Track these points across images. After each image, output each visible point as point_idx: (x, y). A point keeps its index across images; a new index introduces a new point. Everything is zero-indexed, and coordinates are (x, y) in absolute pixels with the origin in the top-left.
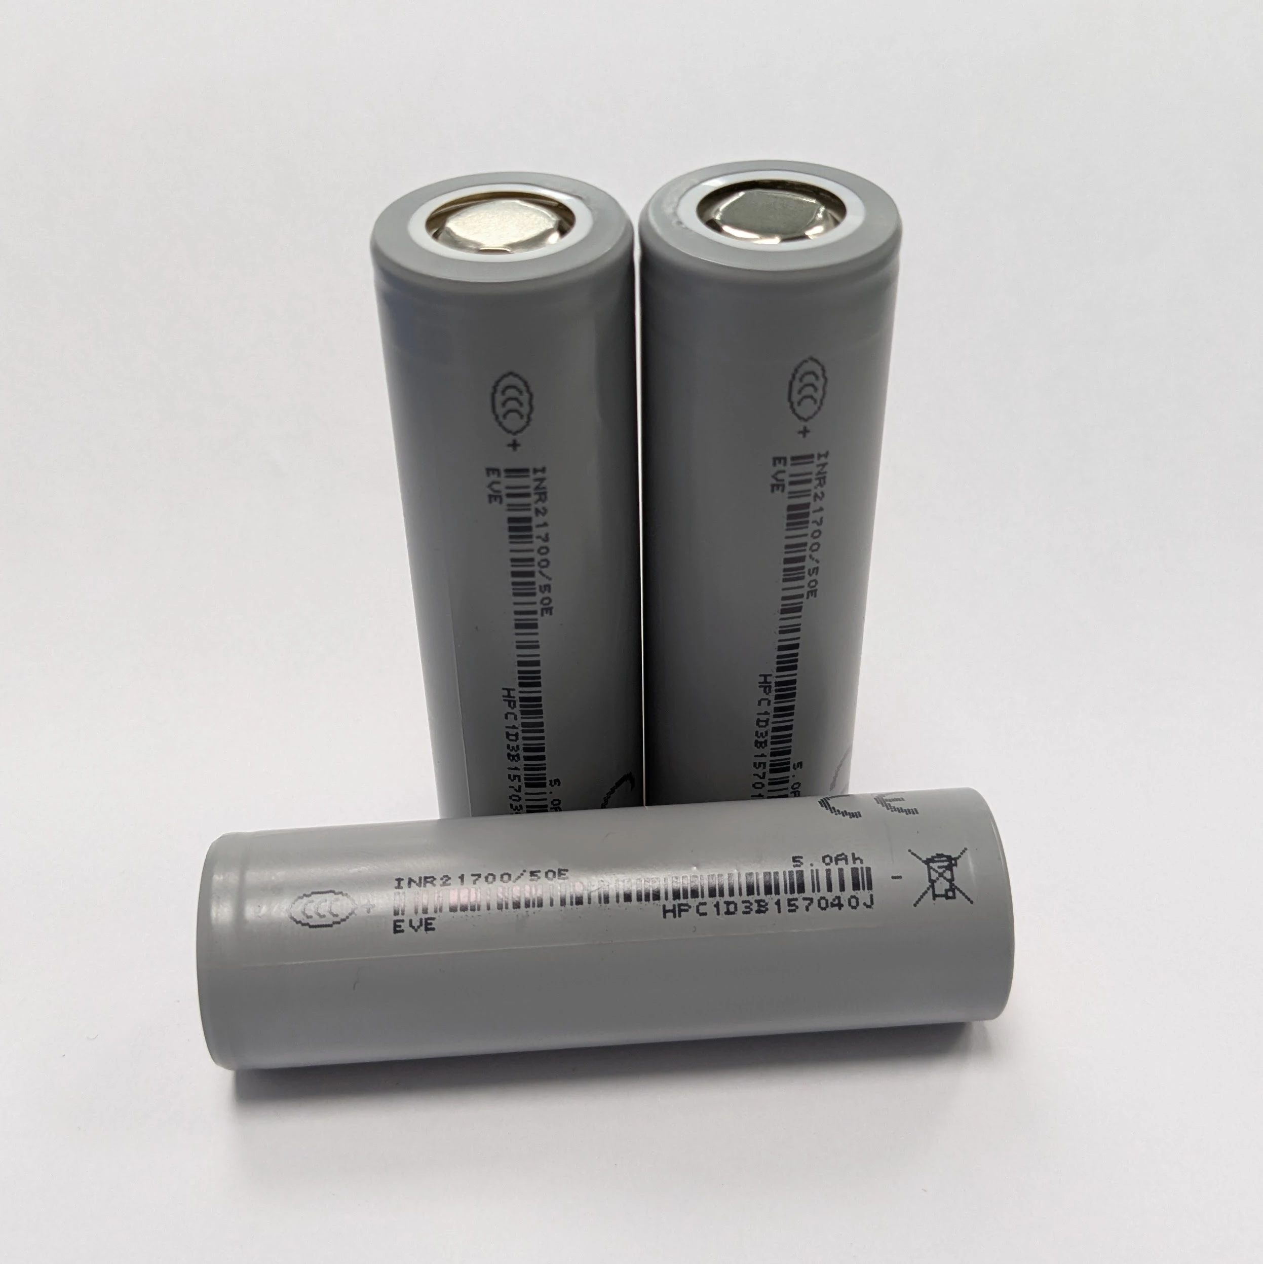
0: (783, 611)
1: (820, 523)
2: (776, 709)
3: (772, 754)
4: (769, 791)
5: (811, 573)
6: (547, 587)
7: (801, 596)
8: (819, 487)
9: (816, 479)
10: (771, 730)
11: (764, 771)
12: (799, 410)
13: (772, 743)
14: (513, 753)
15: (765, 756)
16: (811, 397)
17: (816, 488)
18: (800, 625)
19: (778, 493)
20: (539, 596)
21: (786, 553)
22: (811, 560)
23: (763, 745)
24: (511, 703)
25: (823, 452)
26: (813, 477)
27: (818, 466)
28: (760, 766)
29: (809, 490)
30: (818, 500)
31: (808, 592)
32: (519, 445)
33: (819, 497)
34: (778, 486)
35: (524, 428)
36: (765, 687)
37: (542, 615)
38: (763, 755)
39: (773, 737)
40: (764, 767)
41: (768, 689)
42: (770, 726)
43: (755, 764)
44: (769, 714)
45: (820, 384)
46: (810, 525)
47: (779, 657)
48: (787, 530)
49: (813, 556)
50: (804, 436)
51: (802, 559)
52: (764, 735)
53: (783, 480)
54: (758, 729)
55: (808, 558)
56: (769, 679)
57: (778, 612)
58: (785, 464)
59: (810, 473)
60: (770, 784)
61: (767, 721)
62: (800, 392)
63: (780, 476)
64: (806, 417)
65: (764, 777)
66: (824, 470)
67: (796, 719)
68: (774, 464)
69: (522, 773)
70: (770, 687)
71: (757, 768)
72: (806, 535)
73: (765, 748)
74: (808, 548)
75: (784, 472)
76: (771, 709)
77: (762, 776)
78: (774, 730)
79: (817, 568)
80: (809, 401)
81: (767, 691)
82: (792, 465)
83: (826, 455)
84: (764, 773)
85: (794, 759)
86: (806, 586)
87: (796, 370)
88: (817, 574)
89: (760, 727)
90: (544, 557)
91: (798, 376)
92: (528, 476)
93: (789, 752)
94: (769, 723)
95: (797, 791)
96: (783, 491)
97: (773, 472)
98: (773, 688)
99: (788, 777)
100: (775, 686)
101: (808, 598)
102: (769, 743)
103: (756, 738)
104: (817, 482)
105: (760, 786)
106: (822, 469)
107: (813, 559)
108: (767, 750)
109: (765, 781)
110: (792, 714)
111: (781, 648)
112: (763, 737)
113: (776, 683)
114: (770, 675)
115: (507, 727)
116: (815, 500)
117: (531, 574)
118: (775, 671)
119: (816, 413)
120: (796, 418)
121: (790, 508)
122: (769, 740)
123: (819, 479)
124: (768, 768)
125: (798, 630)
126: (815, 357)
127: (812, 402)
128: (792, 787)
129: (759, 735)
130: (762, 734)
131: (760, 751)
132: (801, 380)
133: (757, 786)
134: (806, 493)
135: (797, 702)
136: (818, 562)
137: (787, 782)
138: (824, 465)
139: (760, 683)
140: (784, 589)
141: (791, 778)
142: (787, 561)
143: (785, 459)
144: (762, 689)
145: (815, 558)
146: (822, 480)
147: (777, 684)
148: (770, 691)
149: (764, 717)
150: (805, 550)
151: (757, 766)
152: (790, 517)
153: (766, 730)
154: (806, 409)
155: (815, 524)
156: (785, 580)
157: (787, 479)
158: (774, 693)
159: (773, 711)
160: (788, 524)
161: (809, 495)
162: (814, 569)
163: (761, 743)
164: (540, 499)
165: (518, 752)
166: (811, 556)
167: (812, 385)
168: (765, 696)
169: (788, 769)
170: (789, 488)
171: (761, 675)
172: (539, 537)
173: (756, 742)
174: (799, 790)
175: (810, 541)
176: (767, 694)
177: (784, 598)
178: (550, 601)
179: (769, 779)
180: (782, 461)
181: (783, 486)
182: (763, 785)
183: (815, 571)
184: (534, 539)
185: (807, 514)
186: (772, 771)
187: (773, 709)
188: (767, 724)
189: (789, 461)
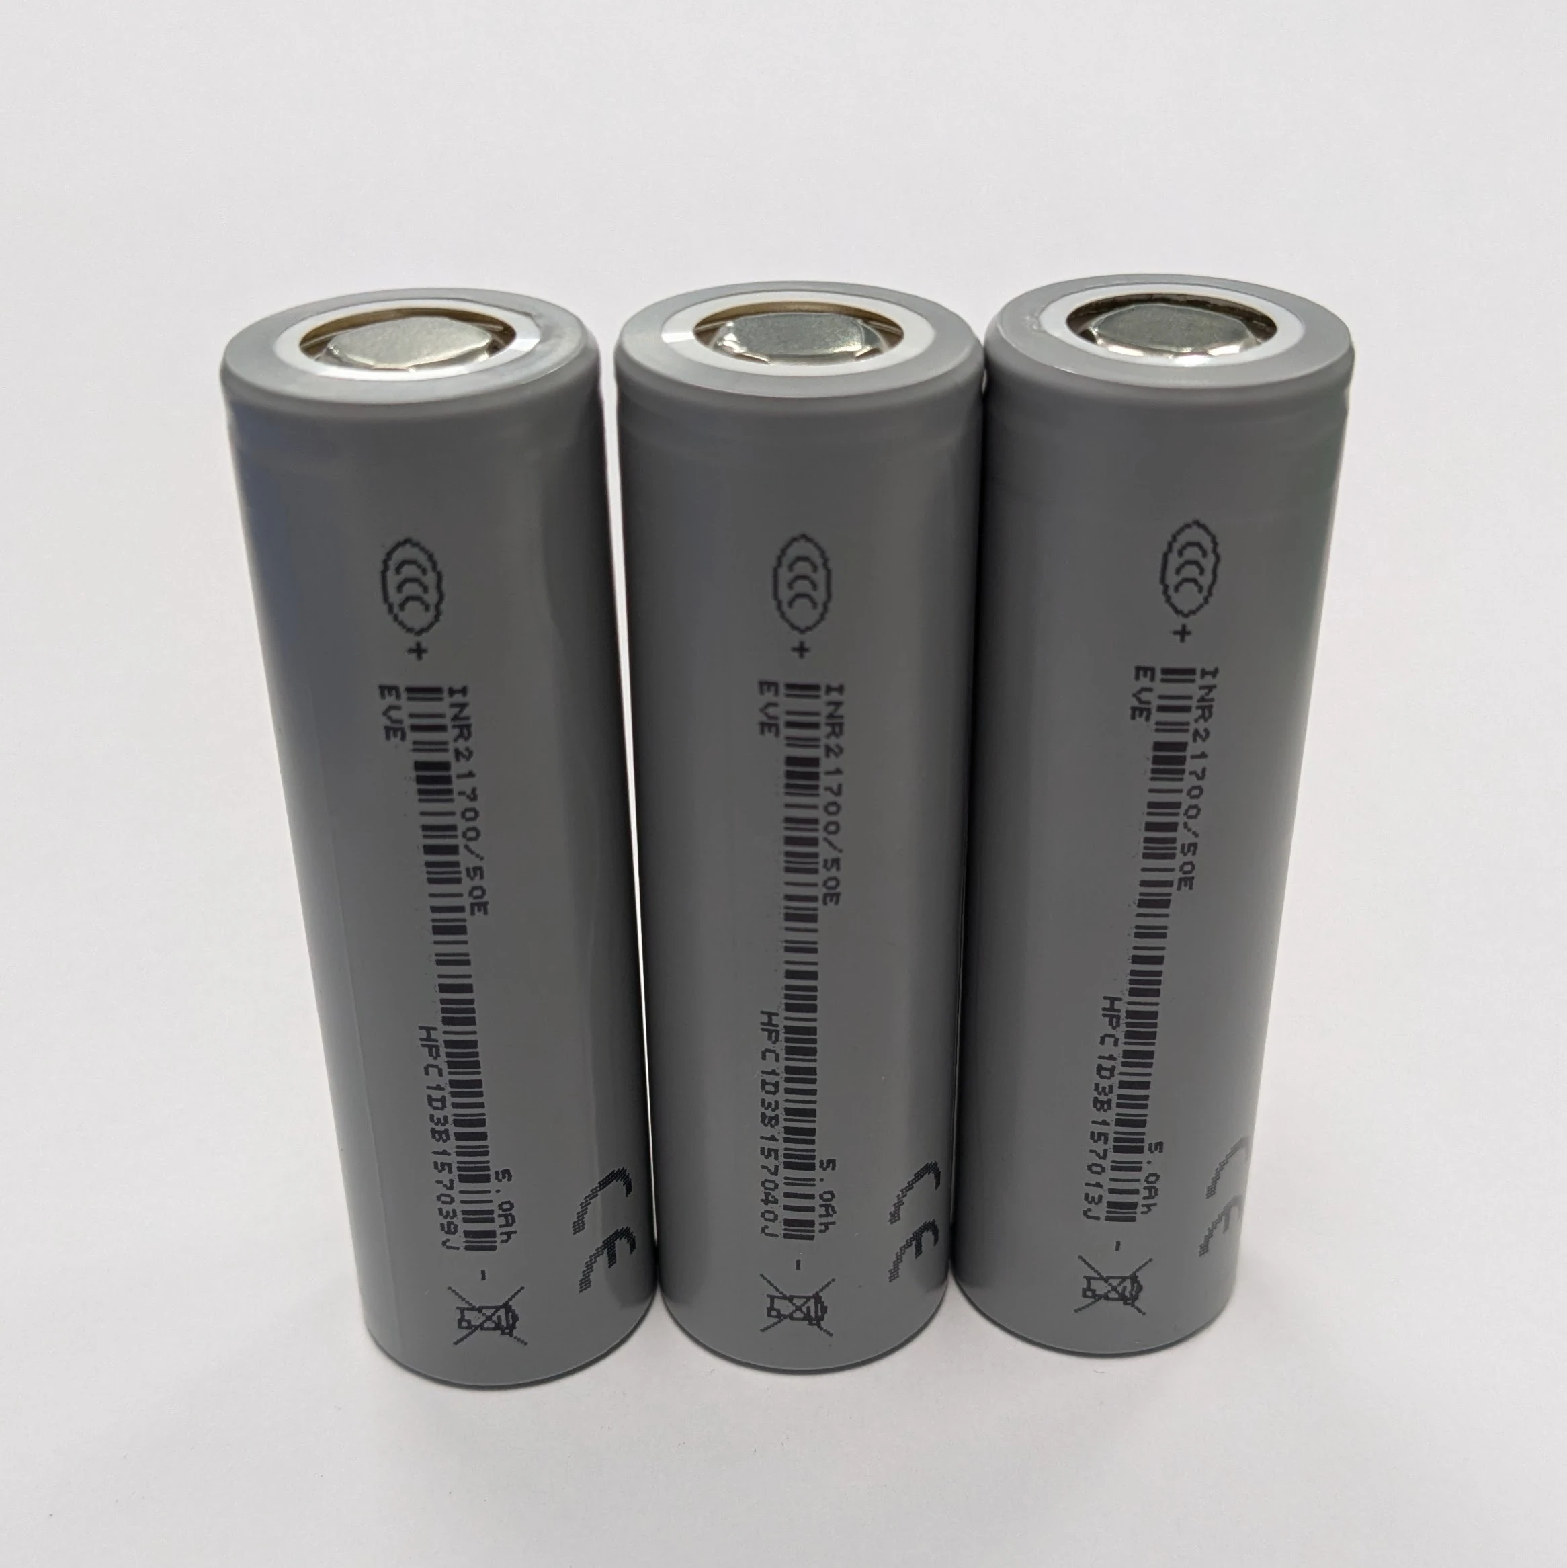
0: (1142, 904)
1: (1201, 777)
2: (1127, 1054)
3: (1119, 1123)
4: (1112, 1179)
5: (1186, 850)
6: (478, 871)
7: (1169, 884)
8: (1202, 721)
9: (1198, 708)
10: (1118, 1085)
11: (1106, 1147)
12: (1176, 599)
13: (1119, 1105)
14: (440, 1128)
15: (1108, 1124)
16: (1195, 581)
17: (1196, 721)
18: (1165, 928)
19: (1141, 721)
20: (467, 884)
21: (1149, 814)
22: (1186, 831)
23: (1106, 1106)
24: (433, 1050)
25: (1210, 668)
26: (1193, 703)
27: (1202, 688)
28: (1099, 1139)
29: (1188, 724)
30: (1199, 740)
31: (1180, 880)
32: (425, 651)
33: (1201, 736)
34: (1141, 711)
35: (431, 625)
36: (1112, 1017)
37: (473, 913)
38: (1104, 1123)
39: (1120, 1097)
40: (1106, 1142)
41: (1115, 1020)
42: (1117, 1079)
43: (1092, 1134)
44: (1115, 1059)
45: (1208, 564)
46: (1186, 776)
47: (1133, 973)
48: (1152, 779)
49: (1190, 826)
50: (1182, 640)
51: (1173, 827)
52: (1107, 1090)
53: (1149, 703)
54: (1098, 1079)
55: (1181, 827)
56: (1117, 1005)
57: (1134, 903)
58: (1153, 679)
59: (1190, 698)
60: (1113, 1169)
61: (1112, 1070)
62: (1178, 571)
63: (1145, 696)
64: (1186, 611)
65: (1104, 1157)
66: (1211, 695)
67: (1157, 1074)
68: (1137, 678)
69: (453, 1159)
70: (1118, 1017)
71: (1095, 1141)
72: (1180, 791)
73: (1109, 1111)
74: (1182, 811)
75: (1150, 690)
76: (1118, 1052)
77: (1101, 1155)
78: (1123, 1085)
79: (1195, 845)
80: (1191, 587)
81: (1115, 1024)
82: (1163, 680)
83: (1214, 673)
84: (1105, 1151)
85: (1151, 1135)
86: (1178, 868)
87: (1174, 538)
88: (1194, 853)
89: (1102, 1077)
90: (471, 824)
91: (1177, 546)
92: (441, 699)
93: (1143, 1124)
94: (1116, 1072)
95: (1154, 1187)
96: (1148, 719)
97: (1135, 690)
98: (1123, 1020)
99: (1140, 1162)
100: (1127, 1018)
101: (1179, 888)
102: (1114, 1105)
103: (1096, 1094)
104: (1200, 712)
105: (1099, 1169)
106: (1207, 694)
107: (1189, 830)
108: (1111, 1115)
109: (1107, 1164)
110: (1150, 1065)
111: (1136, 960)
112: (1106, 1094)
113: (1127, 1012)
114: (1120, 1000)
115: (429, 1088)
116: (1195, 740)
117: (453, 850)
118: (1127, 993)
119: (1201, 606)
120: (1170, 610)
121: (1158, 746)
122: (1115, 1101)
123: (1203, 708)
124: (1111, 1143)
125: (1163, 936)
126: (1203, 521)
127: (1196, 589)
128: (1147, 1180)
129: (1100, 1090)
130: (1104, 1088)
131: (1101, 1116)
132: (1180, 553)
133: (1094, 1169)
134: (1182, 727)
135: (1159, 1047)
136: (1196, 835)
137: (1139, 1169)
138: (1210, 688)
139: (1104, 1009)
140: (1144, 870)
141: (1144, 1165)
142: (1150, 827)
143: (1153, 670)
144: (1107, 1019)
145: (1193, 829)
146: (1206, 710)
147: (1130, 1014)
148: (1118, 1025)
149: (1107, 1064)
150: (1177, 814)
151: (1096, 1138)
152: (1156, 760)
153: (1110, 1083)
154: (1188, 597)
155: (1194, 777)
156: (1146, 856)
157: (1156, 702)
158: (1123, 1028)
159: (1121, 1055)
160: (1154, 771)
161: (1187, 731)
162: (1190, 845)
163: (1102, 1103)
164: (461, 735)
165: (447, 1126)
166: (1186, 825)
167: (1196, 563)
168: (1111, 1031)
169: (1140, 1150)
170: (1157, 716)
171: (1105, 998)
172: (461, 793)
173: (1096, 1100)
174: (1157, 1185)
175: (1186, 801)
176: (1114, 1028)
177: (1144, 884)
178: (484, 892)
179: (1113, 1162)
180: (1149, 674)
181: (1149, 711)
182: (1103, 1170)
183: (1192, 848)
184: (455, 796)
185: (1182, 760)
186: (1117, 1150)
187: (1121, 1053)
188: (1112, 1075)
189: (1159, 675)
